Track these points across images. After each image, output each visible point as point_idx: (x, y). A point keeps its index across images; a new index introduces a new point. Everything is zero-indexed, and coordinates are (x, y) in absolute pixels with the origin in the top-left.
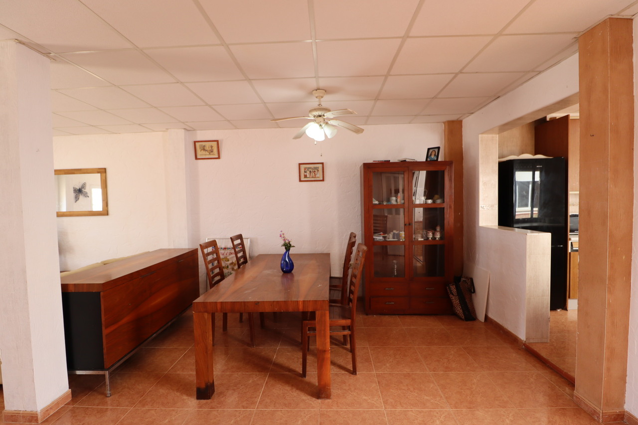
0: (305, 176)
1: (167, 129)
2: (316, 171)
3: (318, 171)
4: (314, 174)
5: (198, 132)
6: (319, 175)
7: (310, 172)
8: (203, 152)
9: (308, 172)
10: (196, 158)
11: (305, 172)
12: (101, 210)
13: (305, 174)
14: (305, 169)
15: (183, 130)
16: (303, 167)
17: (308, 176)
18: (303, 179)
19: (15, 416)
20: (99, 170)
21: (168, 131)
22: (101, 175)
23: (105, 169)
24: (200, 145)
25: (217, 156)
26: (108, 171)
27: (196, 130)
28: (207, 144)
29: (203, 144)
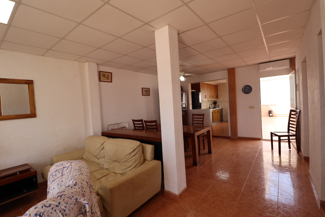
3: (148, 91)
4: (147, 93)
10: (100, 81)
11: (144, 92)
15: (96, 64)
16: (143, 89)
20: (27, 82)
21: (87, 63)
22: (28, 86)
23: (32, 81)
24: (102, 74)
25: (110, 81)
26: (35, 83)
27: (100, 65)
28: (106, 74)
29: (104, 73)
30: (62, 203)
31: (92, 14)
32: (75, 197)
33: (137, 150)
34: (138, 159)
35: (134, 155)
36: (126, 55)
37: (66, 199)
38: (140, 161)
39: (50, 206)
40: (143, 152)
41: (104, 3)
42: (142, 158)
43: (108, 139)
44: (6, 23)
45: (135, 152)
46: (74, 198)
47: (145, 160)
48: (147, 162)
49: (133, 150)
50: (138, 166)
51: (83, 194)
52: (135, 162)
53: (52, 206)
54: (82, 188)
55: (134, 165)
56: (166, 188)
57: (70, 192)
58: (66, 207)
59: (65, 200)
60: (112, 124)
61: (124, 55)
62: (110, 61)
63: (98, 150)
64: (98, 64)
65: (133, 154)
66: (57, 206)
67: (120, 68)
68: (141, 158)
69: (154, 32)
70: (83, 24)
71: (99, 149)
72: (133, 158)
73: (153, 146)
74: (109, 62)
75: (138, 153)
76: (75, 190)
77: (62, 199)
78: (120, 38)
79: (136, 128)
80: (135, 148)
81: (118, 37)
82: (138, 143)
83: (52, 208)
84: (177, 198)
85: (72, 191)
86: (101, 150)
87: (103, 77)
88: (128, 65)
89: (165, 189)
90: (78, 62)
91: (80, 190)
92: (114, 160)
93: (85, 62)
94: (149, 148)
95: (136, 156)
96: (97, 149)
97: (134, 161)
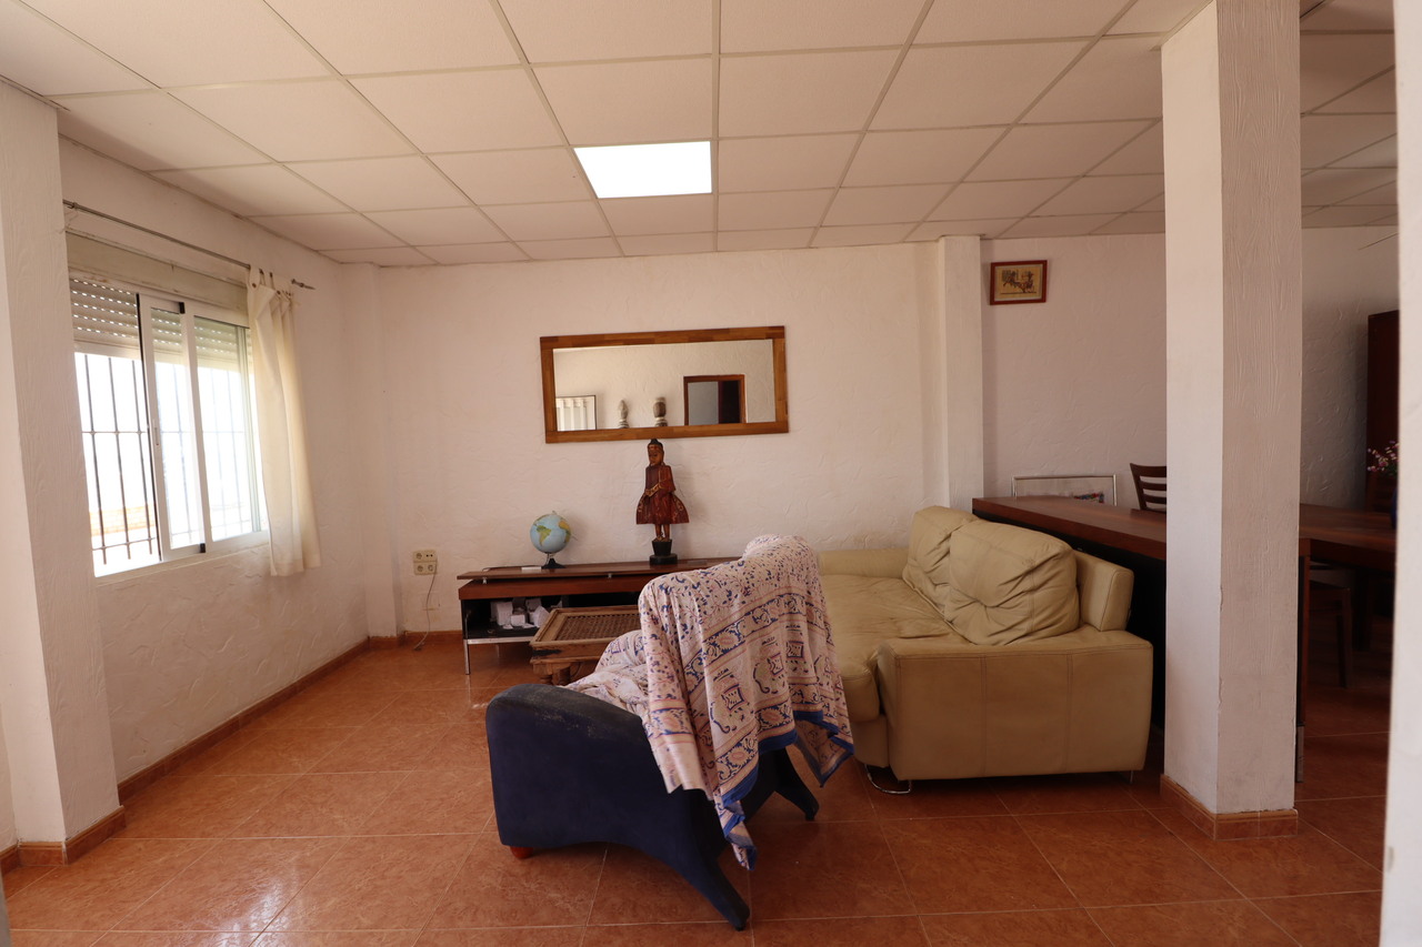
5: (997, 243)
8: (1009, 288)
10: (992, 302)
12: (774, 420)
15: (976, 238)
19: (1245, 823)
20: (771, 331)
21: (942, 241)
22: (774, 342)
23: (782, 328)
24: (1004, 272)
25: (1038, 297)
26: (788, 333)
27: (997, 238)
28: (1020, 269)
29: (1012, 268)
30: (702, 585)
31: (883, 94)
32: (729, 587)
33: (1049, 570)
34: (1047, 608)
35: (1033, 590)
36: (1084, 176)
37: (711, 582)
38: (1057, 617)
39: (683, 582)
40: (1080, 584)
41: (899, 51)
42: (1070, 608)
43: (972, 521)
44: (710, 191)
45: (1037, 579)
46: (726, 587)
47: (1081, 621)
48: (1087, 631)
49: (1026, 568)
50: (1043, 633)
51: (746, 589)
52: (1030, 615)
53: (686, 584)
54: (749, 576)
55: (1025, 627)
56: (1172, 770)
57: (724, 574)
58: (708, 596)
59: (710, 584)
60: (1036, 475)
61: (1077, 178)
62: (1028, 216)
63: (933, 553)
64: (983, 238)
65: (1027, 584)
66: (694, 587)
67: (1090, 234)
68: (1063, 606)
69: (1158, 49)
70: (872, 131)
71: (937, 551)
72: (1027, 597)
73: (1128, 573)
74: (1023, 218)
75: (1050, 584)
76: (735, 573)
77: (704, 581)
78: (1016, 124)
79: (1149, 505)
80: (1037, 562)
81: (1009, 127)
82: (1056, 545)
83: (686, 588)
84: (1211, 830)
85: (729, 573)
86: (942, 555)
87: (1008, 285)
88: (1125, 213)
89: (1166, 774)
90: (912, 245)
91: (744, 577)
92: (971, 595)
93: (937, 241)
94: (1107, 579)
95: (1037, 595)
96: (932, 551)
97: (1027, 609)
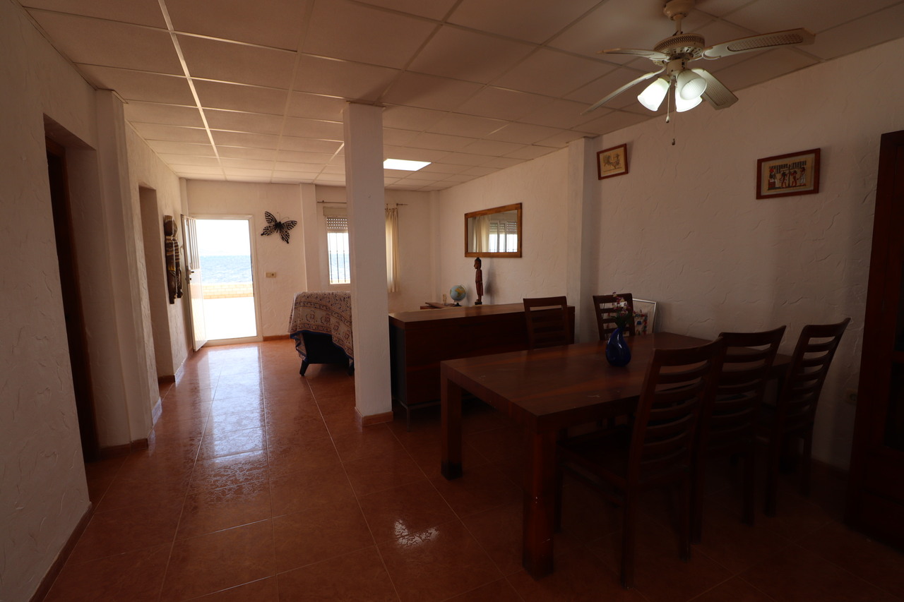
0: (772, 186)
1: (567, 143)
2: (798, 171)
3: (804, 170)
4: (792, 179)
5: (605, 137)
6: (807, 180)
7: (784, 175)
8: (608, 167)
9: (779, 176)
10: (600, 178)
11: (771, 177)
12: (516, 252)
13: (772, 181)
14: (772, 169)
15: (583, 139)
16: (766, 167)
17: (778, 184)
18: (765, 192)
20: (517, 206)
21: (569, 145)
22: (517, 211)
23: (521, 204)
24: (603, 157)
25: (624, 170)
26: (523, 206)
28: (613, 153)
29: (608, 154)
87: (606, 165)
